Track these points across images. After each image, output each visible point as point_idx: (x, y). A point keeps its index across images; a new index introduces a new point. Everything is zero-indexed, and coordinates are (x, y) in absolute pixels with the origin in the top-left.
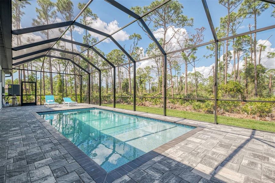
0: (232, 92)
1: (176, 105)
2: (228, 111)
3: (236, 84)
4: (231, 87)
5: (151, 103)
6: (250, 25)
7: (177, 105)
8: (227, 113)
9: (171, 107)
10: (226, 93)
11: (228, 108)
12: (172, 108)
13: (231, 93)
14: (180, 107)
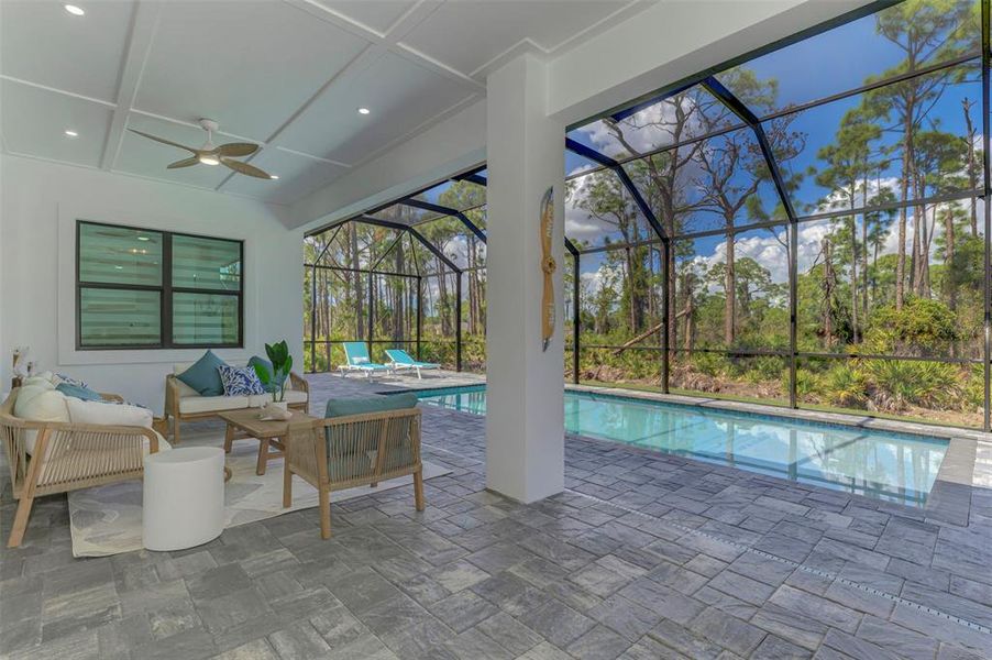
0: (925, 336)
1: (717, 378)
2: (917, 402)
3: (939, 308)
4: (924, 320)
5: (618, 371)
6: (966, 103)
7: (722, 379)
8: (914, 408)
9: (701, 384)
10: (903, 338)
11: (919, 392)
12: (704, 389)
13: (923, 338)
14: (733, 386)
